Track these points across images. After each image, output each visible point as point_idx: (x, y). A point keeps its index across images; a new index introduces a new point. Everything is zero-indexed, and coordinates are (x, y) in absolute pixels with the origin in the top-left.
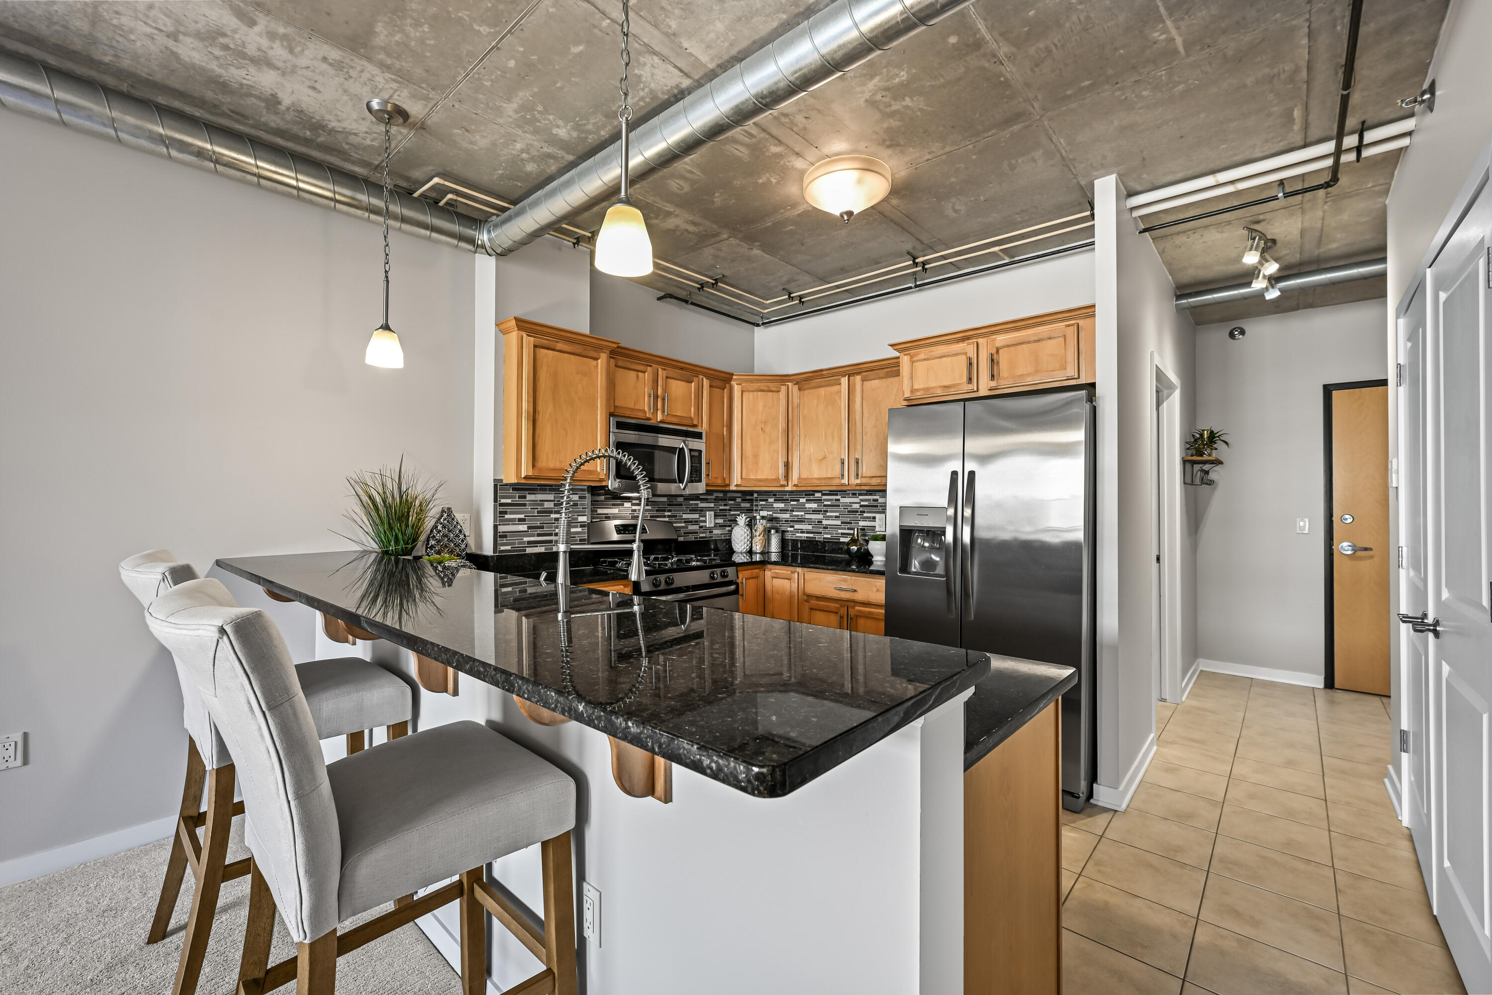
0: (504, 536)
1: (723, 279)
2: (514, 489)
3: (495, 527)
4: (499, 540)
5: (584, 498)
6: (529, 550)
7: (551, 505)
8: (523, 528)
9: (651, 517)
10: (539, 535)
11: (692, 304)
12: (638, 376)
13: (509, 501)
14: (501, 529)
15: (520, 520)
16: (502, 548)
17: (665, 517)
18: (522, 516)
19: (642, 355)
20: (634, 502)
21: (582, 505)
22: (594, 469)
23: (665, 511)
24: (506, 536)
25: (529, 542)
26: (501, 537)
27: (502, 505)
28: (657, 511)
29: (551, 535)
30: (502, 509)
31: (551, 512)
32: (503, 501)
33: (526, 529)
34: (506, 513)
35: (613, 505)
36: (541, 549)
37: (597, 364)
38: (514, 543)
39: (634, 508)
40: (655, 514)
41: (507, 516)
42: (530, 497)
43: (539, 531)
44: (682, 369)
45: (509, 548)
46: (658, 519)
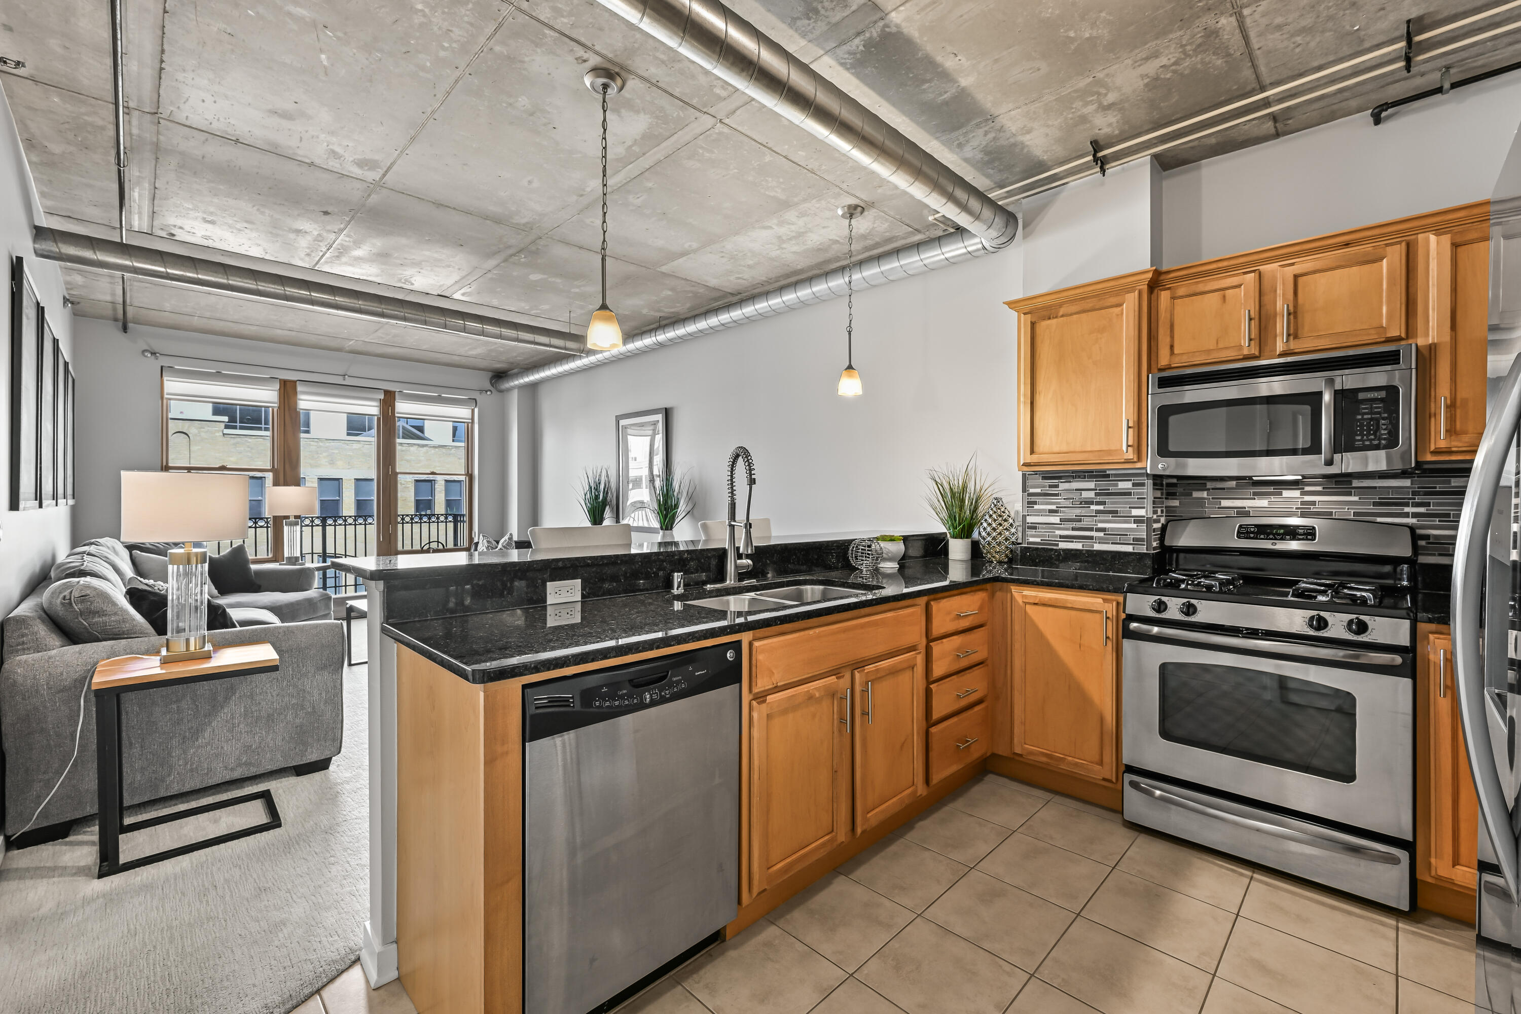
0: (1033, 527)
1: (1413, 27)
2: (1044, 478)
3: (1024, 517)
4: (1030, 532)
5: (1143, 485)
6: (1063, 545)
7: (1091, 494)
8: (1055, 519)
9: (1355, 514)
10: (1073, 529)
11: (1454, 86)
12: (1224, 297)
13: (1038, 490)
14: (1030, 519)
15: (1051, 511)
16: (1031, 540)
17: (1406, 515)
18: (1054, 507)
19: (1220, 265)
20: (1307, 489)
21: (1138, 494)
22: (1119, 448)
23: (1407, 505)
24: (1035, 528)
25: (1061, 537)
26: (1029, 528)
27: (1030, 495)
28: (1375, 504)
29: (1091, 529)
30: (1033, 499)
31: (1092, 503)
32: (1032, 491)
33: (1058, 522)
34: (1035, 503)
35: (1255, 494)
36: (1077, 546)
37: (1123, 310)
38: (1045, 536)
39: (1307, 498)
40: (1371, 509)
41: (1036, 507)
42: (1063, 486)
43: (1074, 525)
44: (1347, 245)
45: (1038, 540)
46: (1379, 520)
